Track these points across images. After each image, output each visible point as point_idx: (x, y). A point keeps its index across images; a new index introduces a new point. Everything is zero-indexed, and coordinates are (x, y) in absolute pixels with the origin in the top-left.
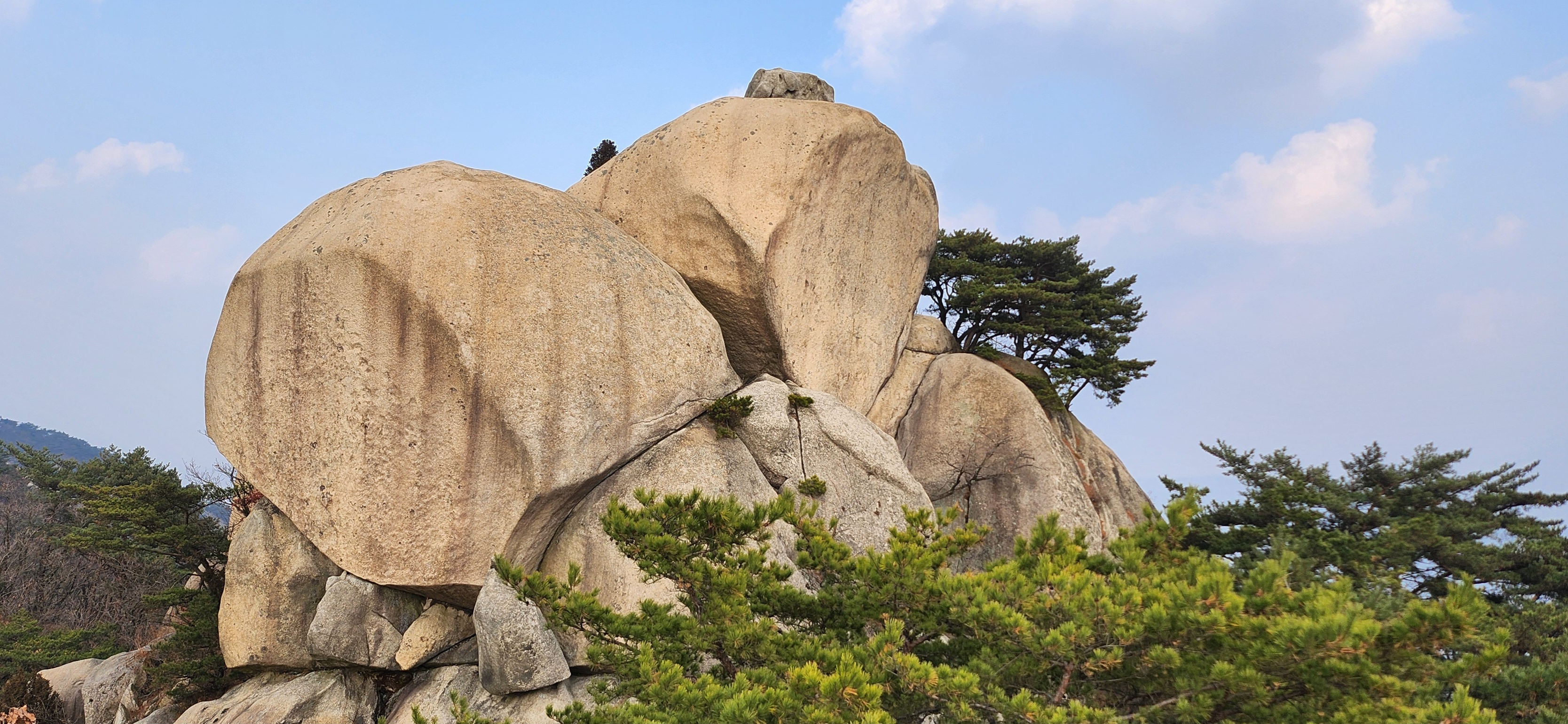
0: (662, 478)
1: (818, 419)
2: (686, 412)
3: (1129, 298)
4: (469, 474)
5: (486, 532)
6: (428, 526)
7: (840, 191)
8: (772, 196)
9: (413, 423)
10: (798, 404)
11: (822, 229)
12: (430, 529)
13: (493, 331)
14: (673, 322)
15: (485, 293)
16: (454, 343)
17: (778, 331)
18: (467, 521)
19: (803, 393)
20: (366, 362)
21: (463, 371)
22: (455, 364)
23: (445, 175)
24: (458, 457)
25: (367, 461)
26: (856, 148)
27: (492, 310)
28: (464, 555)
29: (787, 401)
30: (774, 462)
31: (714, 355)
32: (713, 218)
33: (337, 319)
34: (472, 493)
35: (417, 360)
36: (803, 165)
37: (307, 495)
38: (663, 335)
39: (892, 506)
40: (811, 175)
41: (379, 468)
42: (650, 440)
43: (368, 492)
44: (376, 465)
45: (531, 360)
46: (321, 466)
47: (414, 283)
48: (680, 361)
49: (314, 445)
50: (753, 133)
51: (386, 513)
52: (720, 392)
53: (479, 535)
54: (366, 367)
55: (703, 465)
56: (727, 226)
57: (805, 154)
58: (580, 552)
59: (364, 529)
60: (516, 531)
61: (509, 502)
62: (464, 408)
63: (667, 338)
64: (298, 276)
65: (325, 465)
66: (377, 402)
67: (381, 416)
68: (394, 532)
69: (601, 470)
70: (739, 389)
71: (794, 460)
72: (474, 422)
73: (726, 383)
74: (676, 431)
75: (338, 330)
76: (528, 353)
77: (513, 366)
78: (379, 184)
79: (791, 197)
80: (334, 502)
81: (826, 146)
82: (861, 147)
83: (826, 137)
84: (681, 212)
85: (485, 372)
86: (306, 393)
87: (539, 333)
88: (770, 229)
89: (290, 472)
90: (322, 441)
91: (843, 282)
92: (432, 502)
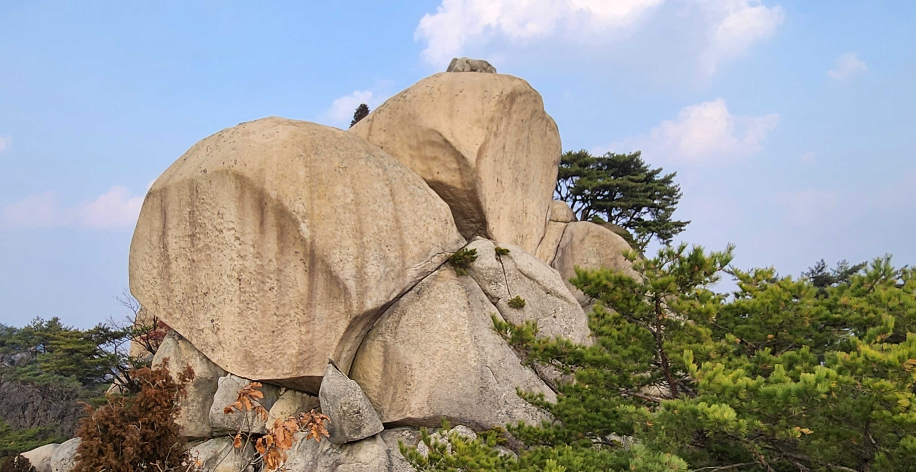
0: (428, 302)
1: (514, 262)
2: (437, 260)
3: (671, 185)
4: (310, 305)
5: (323, 341)
6: (284, 340)
7: (512, 125)
8: (475, 128)
9: (272, 276)
10: (501, 253)
11: (504, 148)
12: (285, 343)
13: (319, 215)
14: (424, 205)
15: (311, 192)
16: (296, 223)
17: (484, 209)
18: (310, 335)
19: (503, 246)
20: (239, 239)
21: (303, 240)
22: (298, 236)
23: (278, 123)
24: (302, 295)
25: (242, 302)
26: (519, 100)
27: (318, 202)
28: (309, 357)
29: (495, 252)
30: (491, 289)
31: (449, 225)
32: (442, 142)
33: (219, 214)
34: (312, 317)
35: (272, 235)
36: (493, 109)
37: (202, 326)
38: (419, 214)
39: (562, 312)
40: (498, 115)
41: (250, 306)
42: (418, 279)
43: (243, 322)
44: (248, 304)
45: (345, 231)
46: (211, 307)
47: (268, 187)
48: (431, 229)
49: (206, 294)
50: (461, 92)
51: (256, 334)
52: (455, 248)
53: (317, 344)
54: (238, 242)
55: (451, 293)
56: (451, 146)
57: (493, 102)
58: (380, 351)
59: (241, 346)
60: (342, 339)
61: (337, 321)
62: (304, 263)
63: (422, 215)
64: (191, 189)
65: (214, 306)
66: (247, 264)
67: (250, 273)
68: (262, 346)
69: (391, 299)
70: (466, 245)
71: (503, 287)
72: (311, 272)
73: (458, 242)
74: (432, 272)
75: (220, 220)
76: (342, 227)
77: (334, 236)
78: (238, 130)
79: (487, 128)
80: (221, 330)
81: (505, 98)
82: (522, 99)
83: (504, 93)
84: (421, 140)
85: (317, 240)
86: (199, 261)
87: (348, 215)
88: (477, 148)
89: (190, 312)
90: (211, 291)
91: (516, 180)
92: (287, 325)
